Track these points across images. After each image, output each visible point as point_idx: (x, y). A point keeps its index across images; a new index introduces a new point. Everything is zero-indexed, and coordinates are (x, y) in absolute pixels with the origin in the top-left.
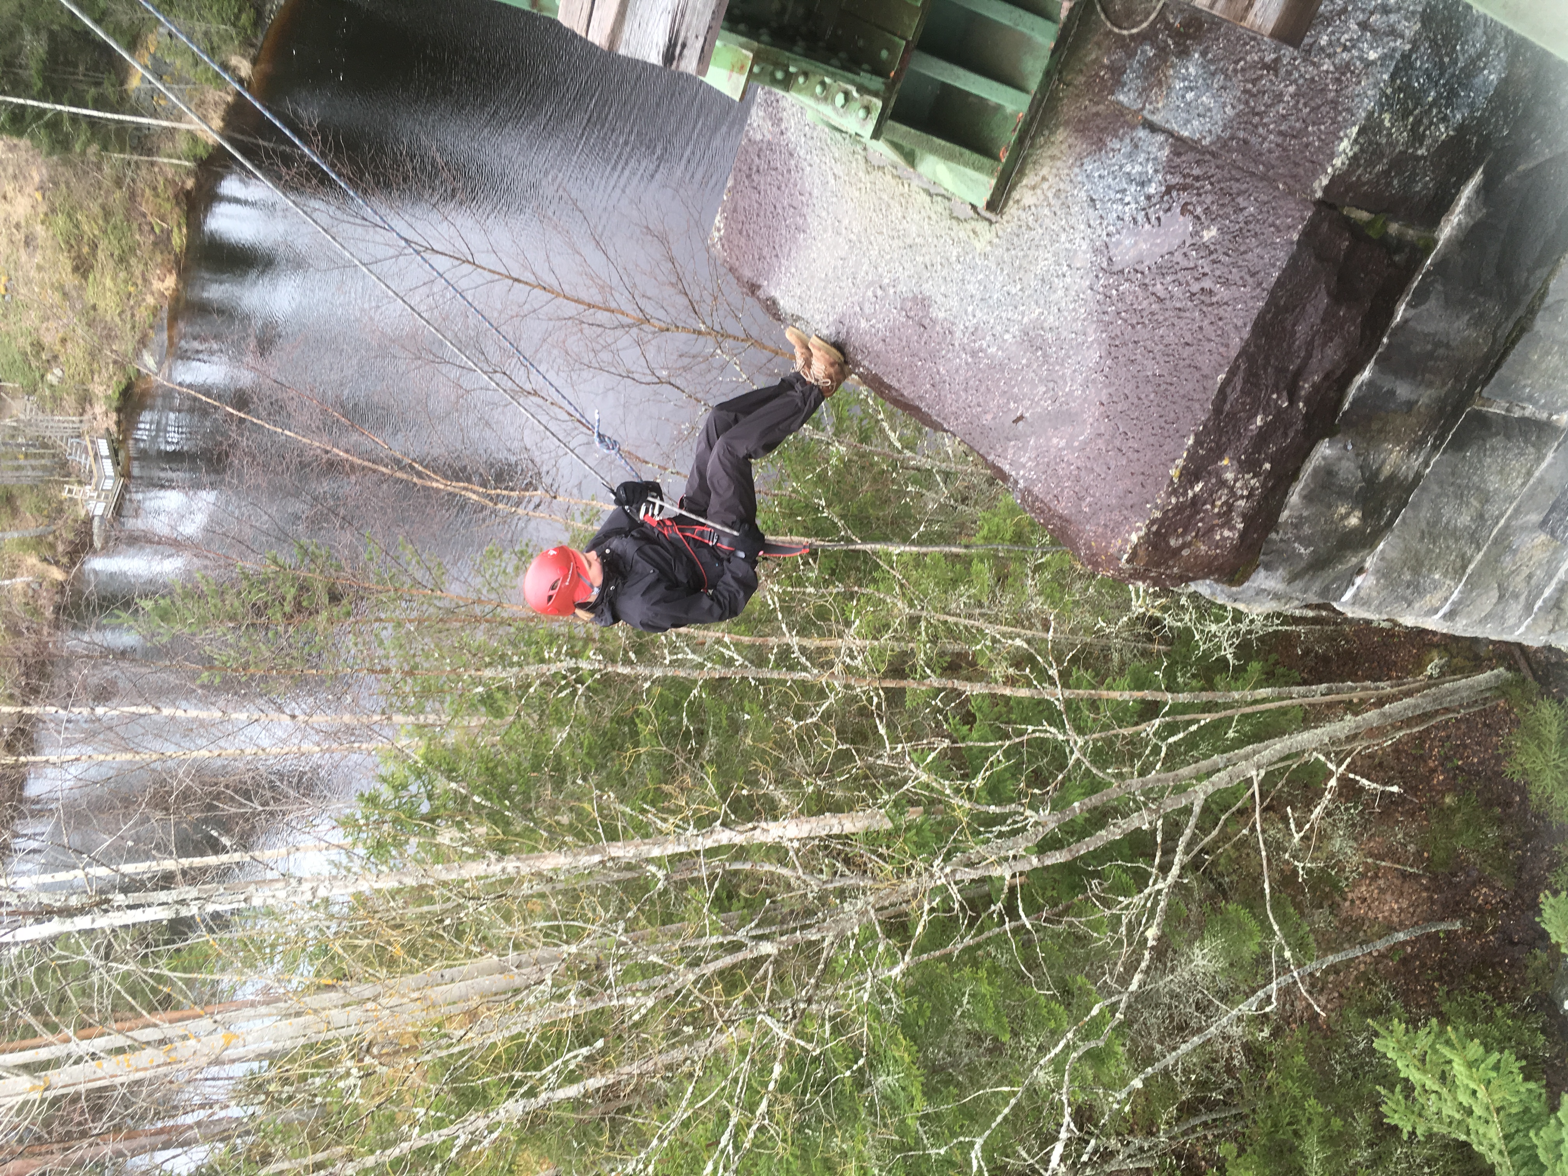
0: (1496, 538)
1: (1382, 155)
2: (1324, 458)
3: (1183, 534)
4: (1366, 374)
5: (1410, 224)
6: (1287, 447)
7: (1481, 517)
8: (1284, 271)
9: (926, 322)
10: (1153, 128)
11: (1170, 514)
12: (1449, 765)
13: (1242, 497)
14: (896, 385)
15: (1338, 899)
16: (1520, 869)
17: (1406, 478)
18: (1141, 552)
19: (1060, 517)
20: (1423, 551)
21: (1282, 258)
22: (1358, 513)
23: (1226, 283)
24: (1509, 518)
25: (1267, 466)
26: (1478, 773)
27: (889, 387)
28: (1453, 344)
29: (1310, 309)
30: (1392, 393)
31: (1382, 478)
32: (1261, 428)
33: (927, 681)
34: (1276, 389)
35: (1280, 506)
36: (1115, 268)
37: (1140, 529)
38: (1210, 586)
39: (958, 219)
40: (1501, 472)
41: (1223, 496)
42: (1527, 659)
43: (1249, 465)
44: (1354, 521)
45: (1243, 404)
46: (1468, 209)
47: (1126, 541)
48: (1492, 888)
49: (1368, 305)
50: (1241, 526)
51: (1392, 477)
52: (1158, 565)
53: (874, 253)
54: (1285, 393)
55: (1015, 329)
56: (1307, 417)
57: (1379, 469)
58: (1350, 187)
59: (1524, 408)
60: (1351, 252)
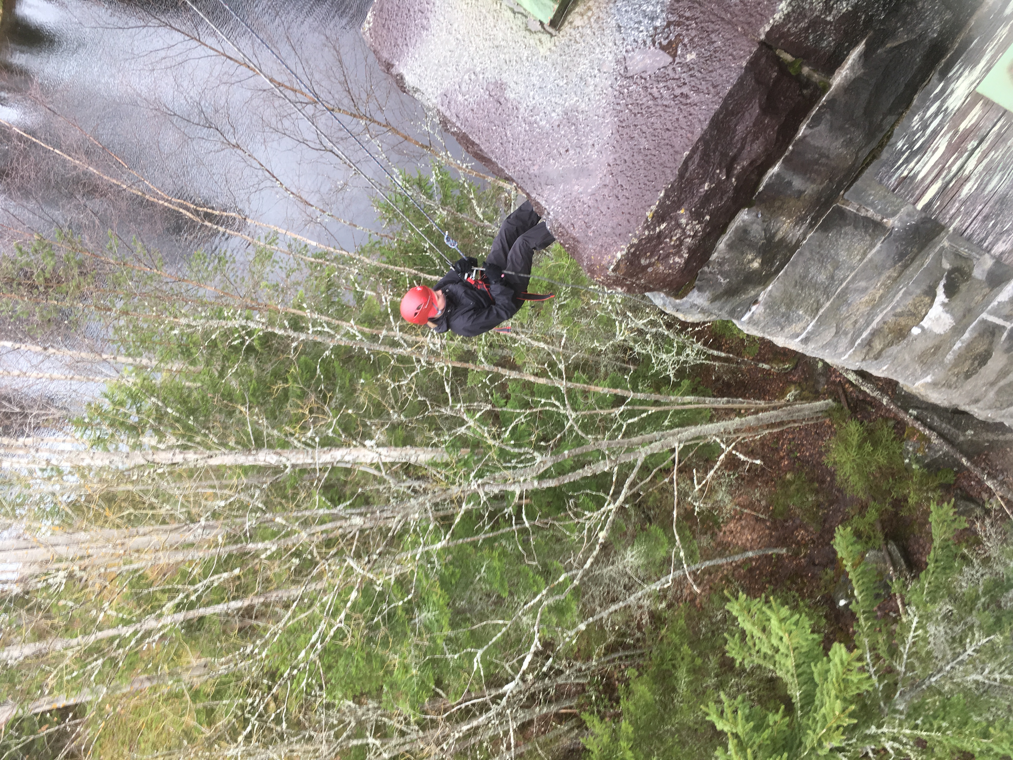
0: (839, 294)
1: (805, 16)
2: (743, 221)
3: (650, 257)
4: (775, 169)
5: (815, 70)
6: (722, 207)
7: (832, 277)
8: (735, 86)
9: (502, 100)
11: (644, 242)
12: (792, 456)
13: (689, 236)
14: (477, 141)
15: (716, 530)
16: (825, 521)
17: (791, 242)
18: (622, 266)
19: (574, 239)
20: (795, 294)
21: (734, 77)
22: (759, 260)
23: (697, 91)
24: (848, 283)
25: (708, 218)
26: (808, 462)
27: (473, 143)
28: (831, 156)
29: (747, 115)
30: (790, 183)
31: (777, 239)
32: (707, 191)
33: (482, 366)
34: (720, 166)
35: (712, 248)
36: (628, 75)
37: (623, 249)
38: (663, 299)
39: (530, 31)
40: (848, 250)
41: (678, 233)
42: (846, 396)
43: (696, 216)
44: (756, 265)
45: (698, 173)
46: (853, 66)
47: (614, 257)
48: (807, 531)
49: (783, 119)
50: (686, 256)
51: (782, 240)
52: (632, 276)
53: (472, 49)
54: (724, 170)
55: (559, 110)
56: (736, 188)
57: (776, 233)
58: (783, 36)
59: (867, 211)
60: (777, 80)
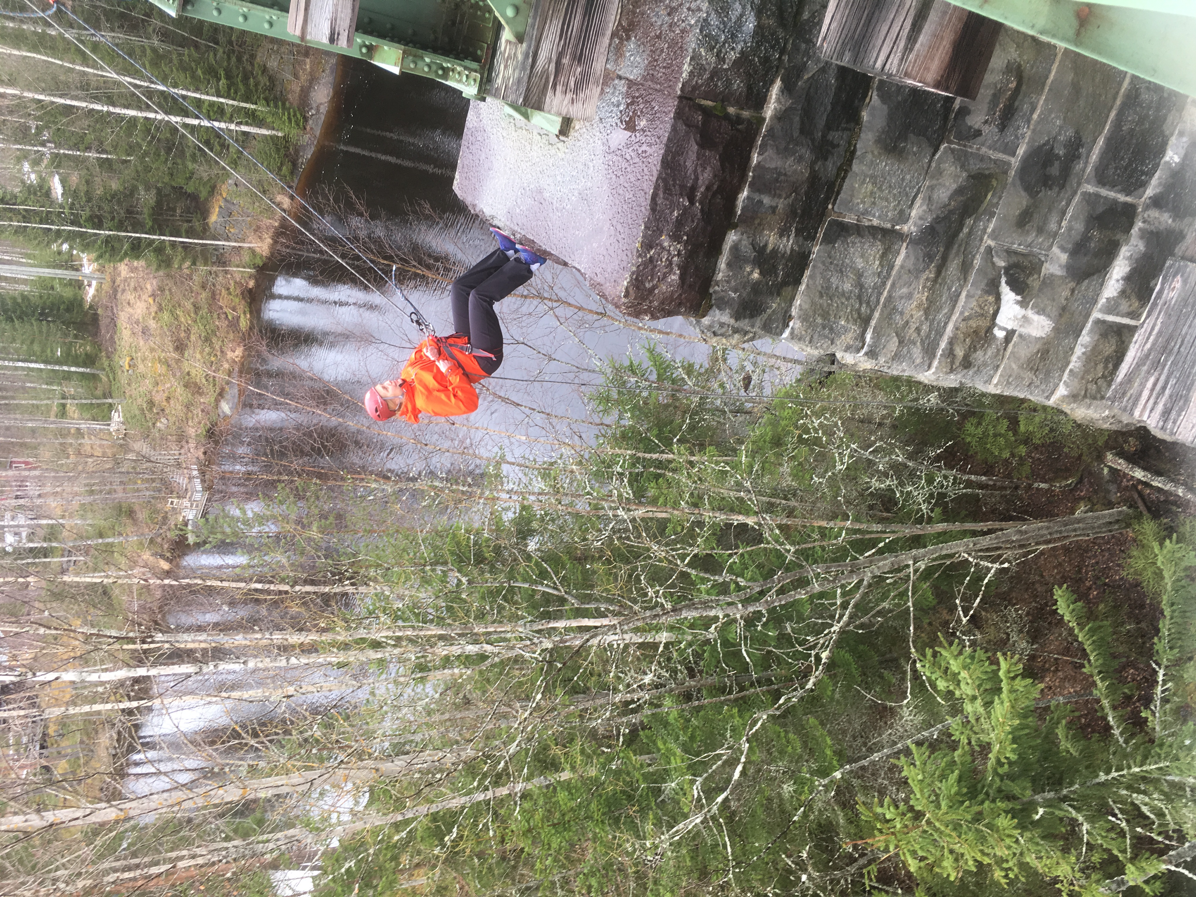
0: (884, 304)
2: (733, 241)
3: (652, 280)
4: (745, 194)
5: (741, 109)
6: (696, 227)
7: (860, 285)
8: (670, 133)
9: (542, 201)
10: (620, 78)
11: (641, 268)
12: (1099, 583)
13: (675, 255)
17: (785, 252)
18: (631, 291)
19: (599, 284)
20: (825, 305)
21: (668, 126)
22: (757, 271)
24: (889, 292)
25: (685, 238)
26: (1119, 586)
28: (788, 173)
29: (690, 153)
30: (760, 202)
31: (769, 251)
32: (678, 217)
34: (681, 195)
35: (712, 269)
36: (611, 151)
37: (627, 278)
39: (551, 144)
40: (862, 256)
41: (665, 255)
42: (1143, 500)
43: (675, 237)
44: (756, 275)
45: (666, 205)
46: (778, 100)
47: (621, 286)
48: (1137, 669)
49: (721, 149)
50: (678, 272)
51: (775, 251)
54: (687, 198)
56: (702, 210)
57: (766, 245)
58: (695, 88)
59: (869, 220)
60: (705, 122)
